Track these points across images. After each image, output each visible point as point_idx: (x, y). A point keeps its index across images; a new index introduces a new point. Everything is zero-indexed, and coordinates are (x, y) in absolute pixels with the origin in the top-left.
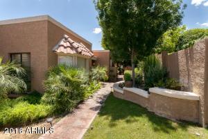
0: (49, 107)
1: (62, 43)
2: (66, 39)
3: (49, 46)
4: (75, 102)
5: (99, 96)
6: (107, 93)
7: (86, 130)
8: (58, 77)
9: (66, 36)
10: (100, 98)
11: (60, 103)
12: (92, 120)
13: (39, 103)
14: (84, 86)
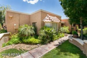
0: (39, 40)
1: (46, 18)
2: (48, 16)
3: (41, 19)
4: (49, 40)
5: (61, 40)
6: (66, 39)
7: (48, 52)
8: (43, 30)
9: (48, 15)
10: (61, 41)
11: (43, 40)
12: (52, 49)
13: (37, 39)
14: (54, 35)
